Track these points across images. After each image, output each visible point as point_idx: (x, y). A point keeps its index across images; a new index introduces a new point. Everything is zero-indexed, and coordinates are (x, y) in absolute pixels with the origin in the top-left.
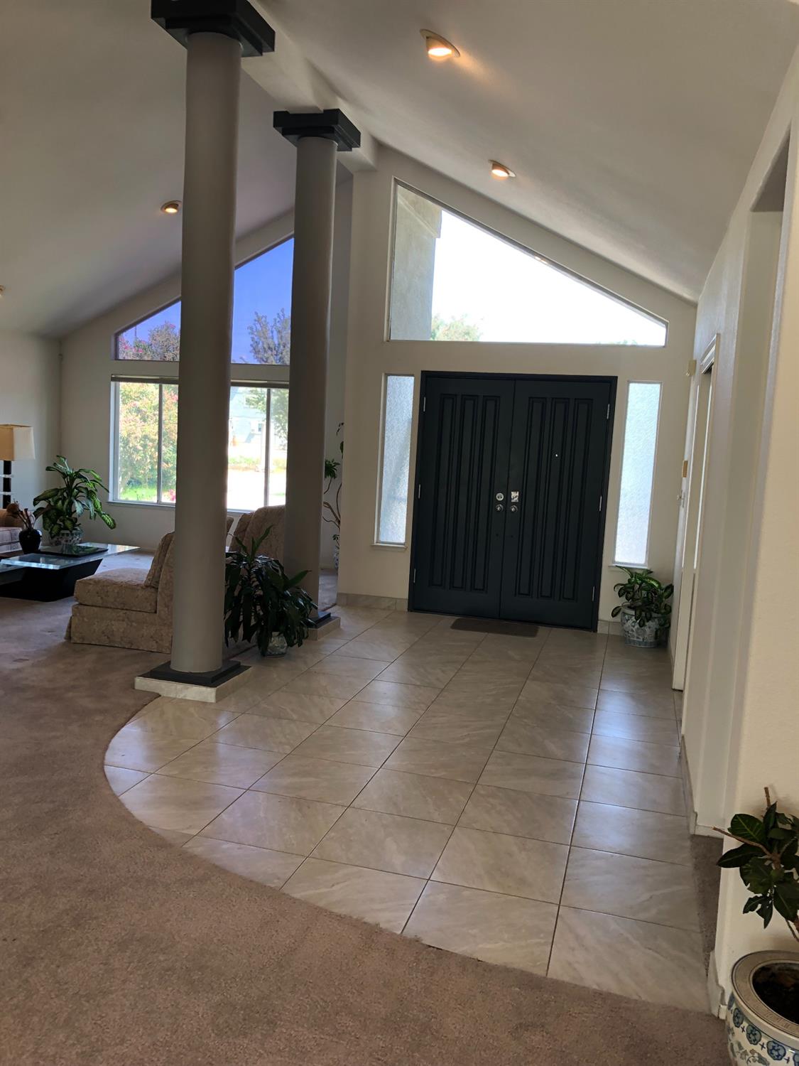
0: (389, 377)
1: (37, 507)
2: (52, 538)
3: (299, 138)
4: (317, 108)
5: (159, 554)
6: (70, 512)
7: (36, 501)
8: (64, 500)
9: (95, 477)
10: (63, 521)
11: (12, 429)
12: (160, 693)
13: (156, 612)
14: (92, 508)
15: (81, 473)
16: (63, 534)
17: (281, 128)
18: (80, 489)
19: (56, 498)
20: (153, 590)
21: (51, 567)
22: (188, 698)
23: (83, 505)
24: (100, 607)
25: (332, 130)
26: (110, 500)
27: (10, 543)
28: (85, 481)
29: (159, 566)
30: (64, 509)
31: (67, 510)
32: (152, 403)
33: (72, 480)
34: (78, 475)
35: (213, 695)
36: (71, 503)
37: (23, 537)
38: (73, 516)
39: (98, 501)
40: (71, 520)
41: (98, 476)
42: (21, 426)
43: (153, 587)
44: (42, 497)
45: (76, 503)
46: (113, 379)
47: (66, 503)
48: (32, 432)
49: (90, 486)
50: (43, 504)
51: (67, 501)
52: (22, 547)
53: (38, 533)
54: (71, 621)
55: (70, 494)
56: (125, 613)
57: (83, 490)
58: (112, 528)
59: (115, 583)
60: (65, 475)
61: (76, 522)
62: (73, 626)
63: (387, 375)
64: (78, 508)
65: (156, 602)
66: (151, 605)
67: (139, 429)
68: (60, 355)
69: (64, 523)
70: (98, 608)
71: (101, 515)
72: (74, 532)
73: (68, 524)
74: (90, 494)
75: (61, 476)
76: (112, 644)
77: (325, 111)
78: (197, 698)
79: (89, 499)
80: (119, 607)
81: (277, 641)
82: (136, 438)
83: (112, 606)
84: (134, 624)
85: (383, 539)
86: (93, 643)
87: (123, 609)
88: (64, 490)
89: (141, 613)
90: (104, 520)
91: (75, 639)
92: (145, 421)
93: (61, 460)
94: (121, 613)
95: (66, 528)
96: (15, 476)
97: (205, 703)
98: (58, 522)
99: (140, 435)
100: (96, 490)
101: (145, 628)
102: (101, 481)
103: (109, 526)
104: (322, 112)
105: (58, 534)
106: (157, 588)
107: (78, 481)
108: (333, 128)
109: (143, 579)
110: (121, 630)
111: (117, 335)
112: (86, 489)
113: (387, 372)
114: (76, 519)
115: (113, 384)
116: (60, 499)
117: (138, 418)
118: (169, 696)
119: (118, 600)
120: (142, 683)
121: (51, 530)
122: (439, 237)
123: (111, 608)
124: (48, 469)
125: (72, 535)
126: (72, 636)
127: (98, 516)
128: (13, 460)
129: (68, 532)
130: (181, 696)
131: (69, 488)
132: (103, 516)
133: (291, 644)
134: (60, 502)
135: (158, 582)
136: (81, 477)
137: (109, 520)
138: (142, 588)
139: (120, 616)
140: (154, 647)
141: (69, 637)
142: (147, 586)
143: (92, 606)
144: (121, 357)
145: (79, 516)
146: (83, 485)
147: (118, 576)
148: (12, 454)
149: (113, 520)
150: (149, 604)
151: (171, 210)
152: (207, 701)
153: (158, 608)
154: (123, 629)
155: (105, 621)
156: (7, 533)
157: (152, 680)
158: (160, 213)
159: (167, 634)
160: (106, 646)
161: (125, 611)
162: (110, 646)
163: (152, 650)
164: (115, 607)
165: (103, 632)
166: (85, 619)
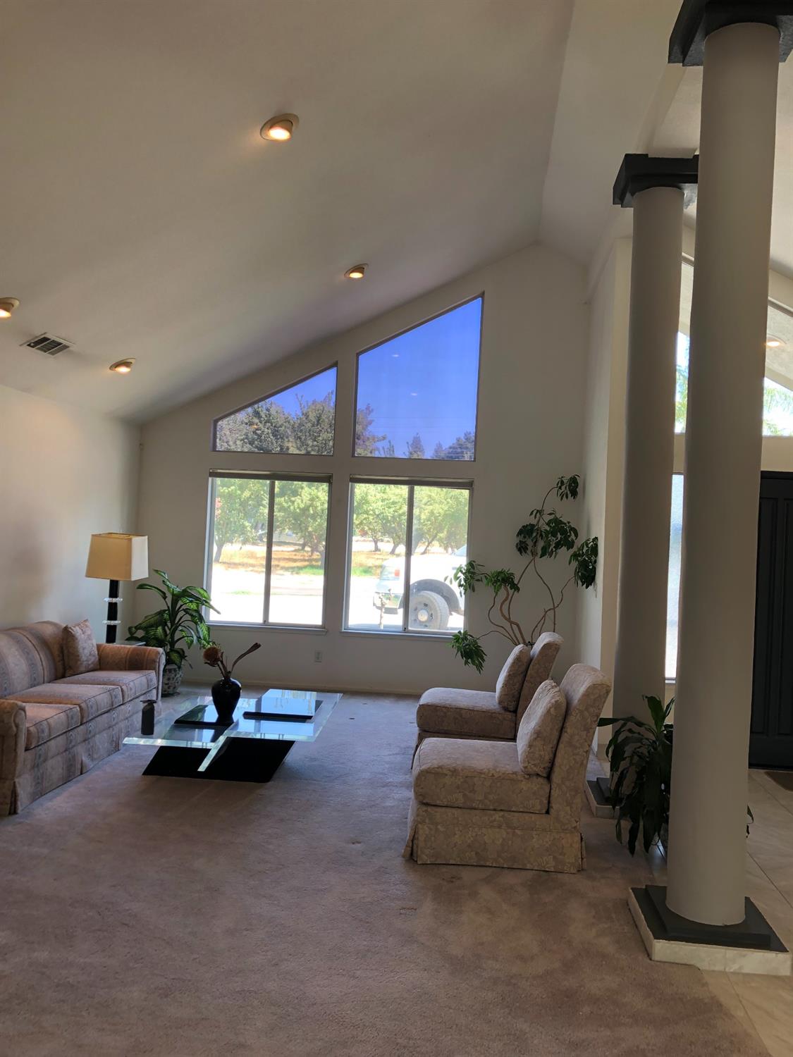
6: (173, 641)
7: (132, 630)
8: (165, 625)
9: (203, 595)
11: (131, 540)
12: (699, 965)
13: (547, 812)
16: (166, 671)
19: (157, 625)
20: (543, 780)
22: (746, 970)
24: (461, 808)
29: (551, 746)
31: (170, 638)
35: (788, 964)
38: (177, 646)
39: (204, 625)
40: (177, 652)
42: (138, 535)
43: (540, 775)
44: (143, 624)
46: (211, 474)
47: (170, 630)
48: (146, 542)
54: (416, 832)
55: (174, 618)
56: (503, 816)
60: (165, 594)
62: (420, 838)
65: (549, 798)
66: (541, 802)
68: (141, 445)
69: (169, 657)
70: (459, 810)
76: (482, 863)
78: (762, 971)
79: (196, 624)
80: (491, 808)
84: (518, 832)
86: (452, 862)
87: (496, 810)
88: (167, 613)
89: (527, 816)
91: (424, 858)
93: (162, 576)
94: (497, 816)
101: (535, 836)
104: (692, 157)
106: (549, 778)
107: (183, 600)
110: (499, 842)
111: (216, 422)
114: (182, 650)
115: (210, 479)
116: (161, 624)
118: (712, 968)
119: (490, 797)
120: (666, 951)
123: (479, 809)
125: (177, 670)
126: (419, 853)
128: (120, 580)
130: (734, 968)
131: (172, 610)
134: (160, 629)
135: (548, 768)
136: (191, 595)
139: (495, 820)
140: (551, 865)
141: (412, 855)
142: (531, 775)
143: (449, 807)
144: (219, 448)
148: (129, 572)
150: (538, 801)
151: (356, 275)
152: (780, 974)
153: (555, 806)
154: (501, 840)
155: (470, 829)
156: (144, 679)
157: (683, 945)
158: (342, 277)
159: (571, 846)
160: (472, 865)
161: (502, 813)
162: (476, 866)
163: (547, 869)
164: (483, 807)
165: (469, 846)
166: (439, 827)
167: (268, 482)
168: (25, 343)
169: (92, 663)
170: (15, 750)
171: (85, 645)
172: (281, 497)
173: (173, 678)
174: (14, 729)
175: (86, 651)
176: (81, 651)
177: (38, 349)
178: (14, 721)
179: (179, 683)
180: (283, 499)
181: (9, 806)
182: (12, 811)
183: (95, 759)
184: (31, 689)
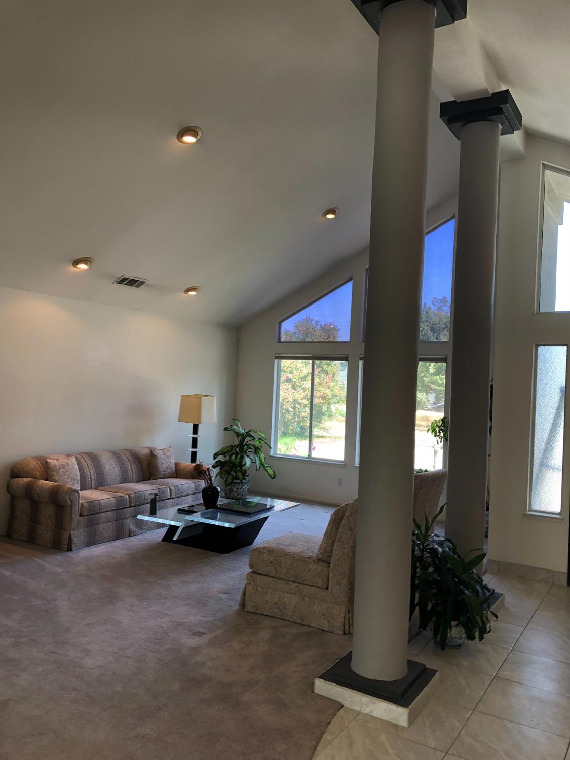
0: (539, 348)
1: (216, 460)
2: (227, 486)
3: (464, 125)
4: (486, 91)
5: (332, 529)
6: (241, 464)
7: (216, 456)
8: (237, 454)
9: (261, 436)
10: (236, 472)
11: (200, 398)
12: (343, 703)
13: (327, 588)
14: (258, 462)
15: (251, 433)
16: (235, 483)
17: (446, 117)
18: (249, 446)
19: (230, 453)
20: (324, 564)
21: (227, 525)
22: (375, 715)
23: (251, 458)
24: (272, 577)
25: (499, 111)
26: (271, 454)
27: (194, 494)
28: (253, 440)
29: (331, 540)
30: (237, 462)
31: (239, 463)
32: (300, 375)
33: (244, 438)
34: (248, 434)
35: (406, 717)
36: (242, 458)
37: (205, 492)
38: (244, 468)
39: (262, 456)
40: (242, 472)
41: (263, 435)
42: (207, 396)
43: (325, 561)
44: (220, 453)
45: (246, 456)
46: (276, 358)
47: (238, 458)
48: (215, 401)
49: (257, 443)
50: (220, 458)
51: (239, 456)
52: (204, 500)
53: (217, 489)
54: (245, 589)
55: (242, 450)
56: (297, 586)
57: (252, 447)
58: (273, 478)
59: (287, 554)
60: (238, 434)
61: (246, 473)
62: (247, 594)
63: (537, 345)
64: (248, 461)
65: (328, 578)
66: (322, 580)
67: (290, 395)
68: (238, 340)
69: (236, 474)
70: (271, 579)
71: (264, 467)
72: (244, 481)
73: (240, 474)
74: (257, 450)
75: (235, 435)
76: (284, 617)
77: (493, 94)
78: (386, 717)
79: (256, 454)
80: (291, 579)
81: (456, 632)
82: (288, 402)
83: (285, 578)
84: (306, 599)
85: (536, 507)
86: (266, 613)
87: (294, 582)
88: (237, 446)
89: (312, 589)
90: (267, 471)
91: (249, 608)
92: (295, 389)
93: (236, 423)
94: (294, 586)
95: (237, 478)
96: (200, 437)
97: (396, 726)
98: (232, 473)
99: (291, 400)
100: (261, 447)
101: (317, 604)
102: (266, 439)
103: (271, 476)
104: (491, 95)
105: (231, 483)
106: (330, 563)
107: (248, 439)
108: (501, 109)
109: (314, 550)
110: (293, 604)
111: (280, 323)
112: (254, 446)
113: (538, 343)
114: (245, 471)
115: (276, 361)
116: (234, 453)
117: (290, 387)
118: (352, 708)
119: (291, 572)
120: (323, 687)
121: (227, 479)
122: (562, 224)
123: (283, 579)
124: (226, 429)
125: (242, 484)
126: (246, 604)
127: (262, 467)
128: (200, 423)
129: (239, 481)
130: (366, 710)
131: (241, 445)
132: (267, 468)
133: (471, 637)
134: (234, 456)
135: (330, 557)
136: (251, 436)
137: (271, 472)
138: (314, 561)
139: (292, 589)
140: (326, 626)
141: (243, 605)
142: (319, 560)
143: (266, 575)
144: (282, 340)
145: (248, 469)
146: (252, 443)
147: (290, 545)
148: (199, 419)
149: (274, 472)
150: (321, 579)
151: (331, 216)
152: (399, 724)
153: (330, 584)
154: (295, 603)
155: (277, 592)
156: (193, 485)
157: (334, 685)
158: (322, 219)
159: (339, 614)
160: (278, 618)
161: (297, 584)
162: (281, 619)
163: (323, 629)
164: (287, 579)
165: (275, 604)
166: (259, 588)
167: (311, 361)
168: (114, 282)
169: (168, 473)
170: (71, 515)
171: (163, 461)
172: (437, 376)
173: (241, 489)
174: (69, 501)
175: (164, 465)
176: (160, 465)
177: (125, 284)
178: (69, 497)
179: (246, 492)
180: (438, 377)
181: (67, 546)
182: (69, 550)
183: (143, 529)
184: (121, 485)
